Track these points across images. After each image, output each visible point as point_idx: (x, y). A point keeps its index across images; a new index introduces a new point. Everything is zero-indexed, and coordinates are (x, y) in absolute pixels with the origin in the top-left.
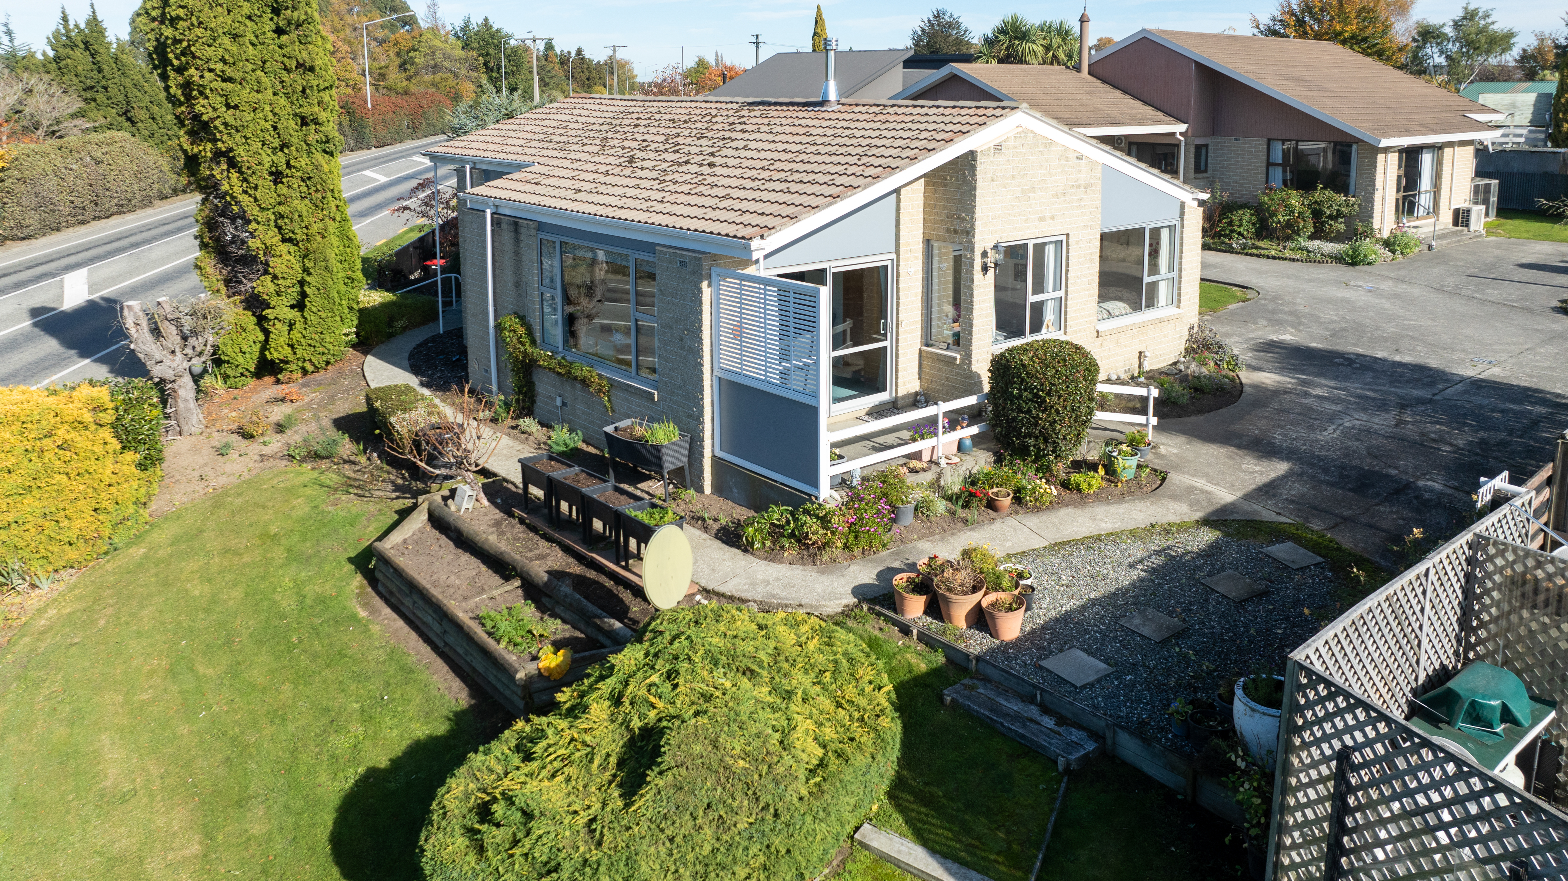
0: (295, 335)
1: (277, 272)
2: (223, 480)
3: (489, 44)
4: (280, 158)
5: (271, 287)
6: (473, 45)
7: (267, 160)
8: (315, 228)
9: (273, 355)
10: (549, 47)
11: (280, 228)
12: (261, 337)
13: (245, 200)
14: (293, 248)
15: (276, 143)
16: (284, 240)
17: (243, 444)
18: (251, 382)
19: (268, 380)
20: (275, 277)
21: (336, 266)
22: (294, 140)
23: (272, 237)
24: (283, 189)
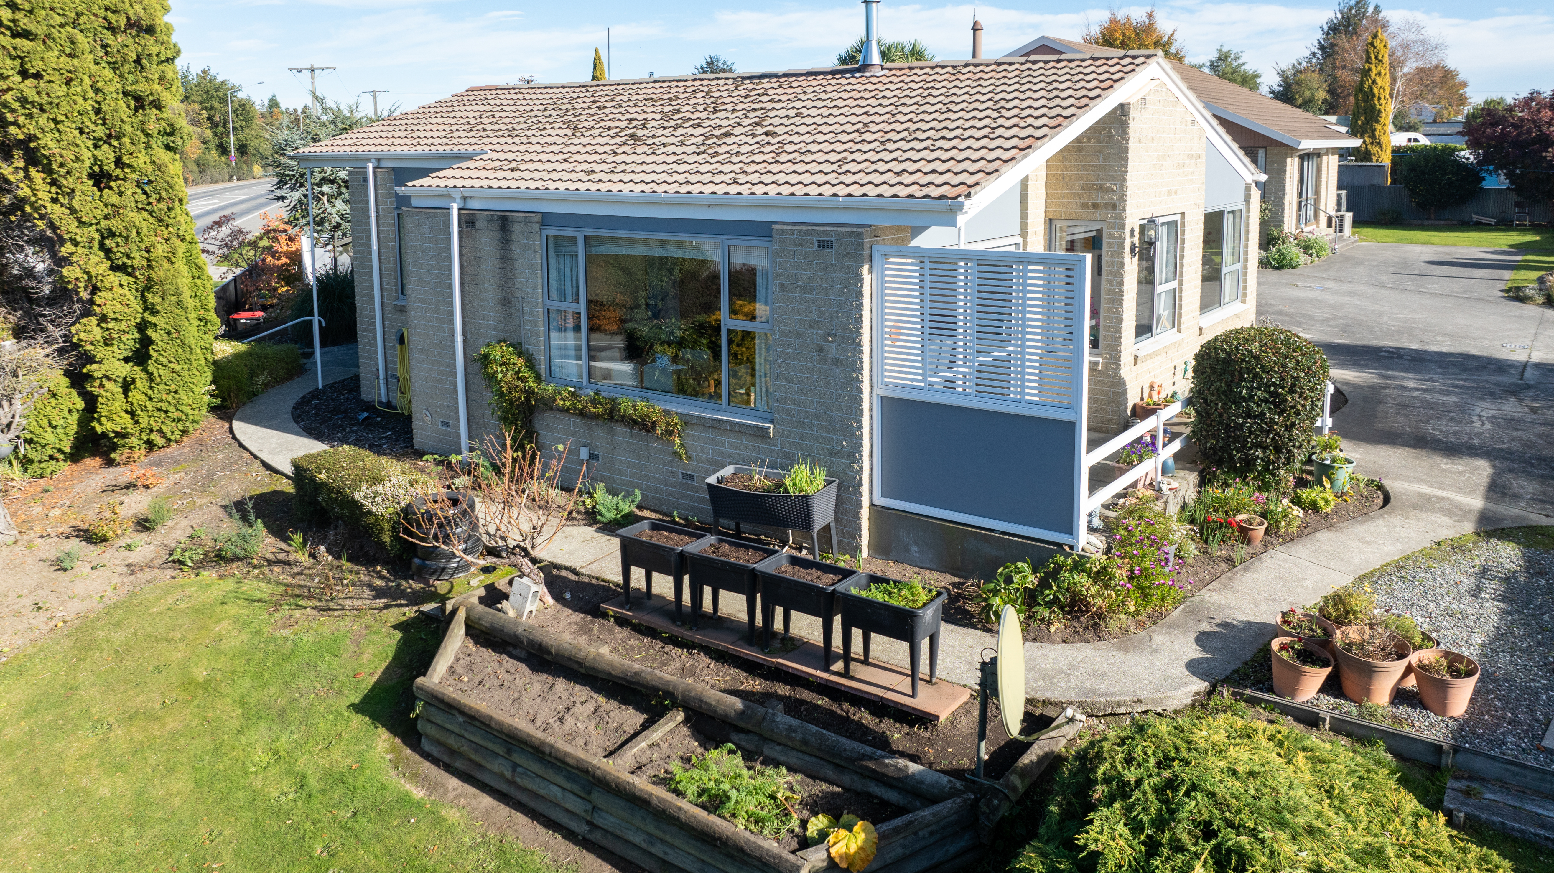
0: (136, 396)
1: (108, 311)
2: (75, 607)
3: (213, 96)
4: (107, 154)
5: (98, 334)
6: (194, 98)
7: (87, 156)
8: (160, 250)
9: (104, 426)
10: (273, 104)
11: (108, 252)
12: (80, 404)
13: (57, 212)
14: (125, 279)
15: (101, 132)
16: (114, 268)
17: (93, 552)
18: (65, 467)
19: (92, 463)
20: (103, 319)
21: (190, 303)
22: (128, 128)
23: (98, 264)
24: (111, 197)
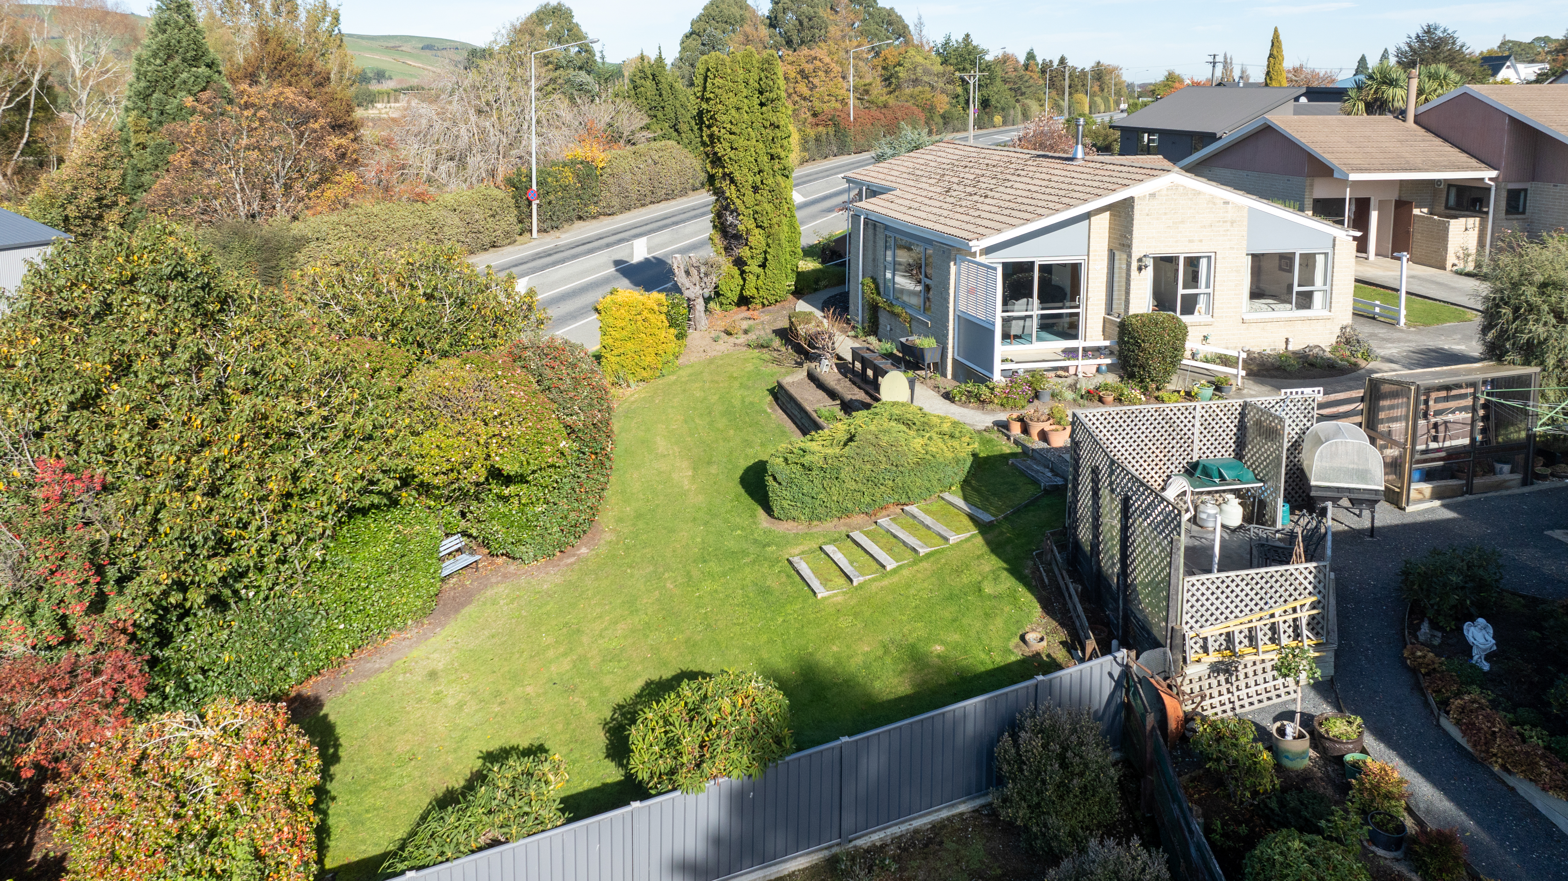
0: (760, 282)
1: (752, 245)
2: (714, 353)
3: (965, 59)
4: (758, 179)
5: (749, 254)
6: (951, 61)
7: (751, 179)
8: (774, 221)
9: (746, 293)
10: (1031, 56)
11: (755, 219)
12: (742, 283)
13: (738, 202)
14: (762, 232)
15: (756, 170)
16: (757, 227)
17: (726, 338)
18: (734, 307)
19: (743, 307)
20: (751, 248)
21: (785, 244)
22: (766, 168)
23: (751, 224)
24: (758, 197)
